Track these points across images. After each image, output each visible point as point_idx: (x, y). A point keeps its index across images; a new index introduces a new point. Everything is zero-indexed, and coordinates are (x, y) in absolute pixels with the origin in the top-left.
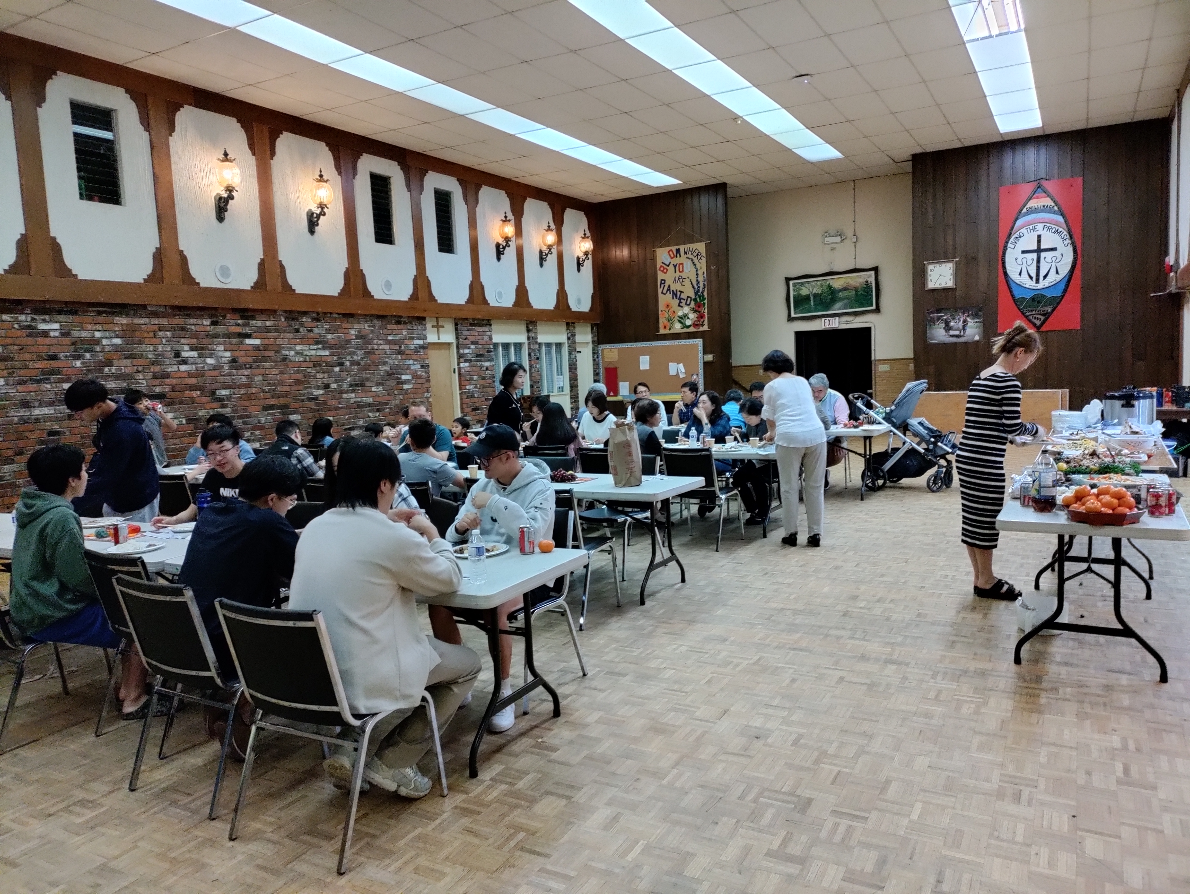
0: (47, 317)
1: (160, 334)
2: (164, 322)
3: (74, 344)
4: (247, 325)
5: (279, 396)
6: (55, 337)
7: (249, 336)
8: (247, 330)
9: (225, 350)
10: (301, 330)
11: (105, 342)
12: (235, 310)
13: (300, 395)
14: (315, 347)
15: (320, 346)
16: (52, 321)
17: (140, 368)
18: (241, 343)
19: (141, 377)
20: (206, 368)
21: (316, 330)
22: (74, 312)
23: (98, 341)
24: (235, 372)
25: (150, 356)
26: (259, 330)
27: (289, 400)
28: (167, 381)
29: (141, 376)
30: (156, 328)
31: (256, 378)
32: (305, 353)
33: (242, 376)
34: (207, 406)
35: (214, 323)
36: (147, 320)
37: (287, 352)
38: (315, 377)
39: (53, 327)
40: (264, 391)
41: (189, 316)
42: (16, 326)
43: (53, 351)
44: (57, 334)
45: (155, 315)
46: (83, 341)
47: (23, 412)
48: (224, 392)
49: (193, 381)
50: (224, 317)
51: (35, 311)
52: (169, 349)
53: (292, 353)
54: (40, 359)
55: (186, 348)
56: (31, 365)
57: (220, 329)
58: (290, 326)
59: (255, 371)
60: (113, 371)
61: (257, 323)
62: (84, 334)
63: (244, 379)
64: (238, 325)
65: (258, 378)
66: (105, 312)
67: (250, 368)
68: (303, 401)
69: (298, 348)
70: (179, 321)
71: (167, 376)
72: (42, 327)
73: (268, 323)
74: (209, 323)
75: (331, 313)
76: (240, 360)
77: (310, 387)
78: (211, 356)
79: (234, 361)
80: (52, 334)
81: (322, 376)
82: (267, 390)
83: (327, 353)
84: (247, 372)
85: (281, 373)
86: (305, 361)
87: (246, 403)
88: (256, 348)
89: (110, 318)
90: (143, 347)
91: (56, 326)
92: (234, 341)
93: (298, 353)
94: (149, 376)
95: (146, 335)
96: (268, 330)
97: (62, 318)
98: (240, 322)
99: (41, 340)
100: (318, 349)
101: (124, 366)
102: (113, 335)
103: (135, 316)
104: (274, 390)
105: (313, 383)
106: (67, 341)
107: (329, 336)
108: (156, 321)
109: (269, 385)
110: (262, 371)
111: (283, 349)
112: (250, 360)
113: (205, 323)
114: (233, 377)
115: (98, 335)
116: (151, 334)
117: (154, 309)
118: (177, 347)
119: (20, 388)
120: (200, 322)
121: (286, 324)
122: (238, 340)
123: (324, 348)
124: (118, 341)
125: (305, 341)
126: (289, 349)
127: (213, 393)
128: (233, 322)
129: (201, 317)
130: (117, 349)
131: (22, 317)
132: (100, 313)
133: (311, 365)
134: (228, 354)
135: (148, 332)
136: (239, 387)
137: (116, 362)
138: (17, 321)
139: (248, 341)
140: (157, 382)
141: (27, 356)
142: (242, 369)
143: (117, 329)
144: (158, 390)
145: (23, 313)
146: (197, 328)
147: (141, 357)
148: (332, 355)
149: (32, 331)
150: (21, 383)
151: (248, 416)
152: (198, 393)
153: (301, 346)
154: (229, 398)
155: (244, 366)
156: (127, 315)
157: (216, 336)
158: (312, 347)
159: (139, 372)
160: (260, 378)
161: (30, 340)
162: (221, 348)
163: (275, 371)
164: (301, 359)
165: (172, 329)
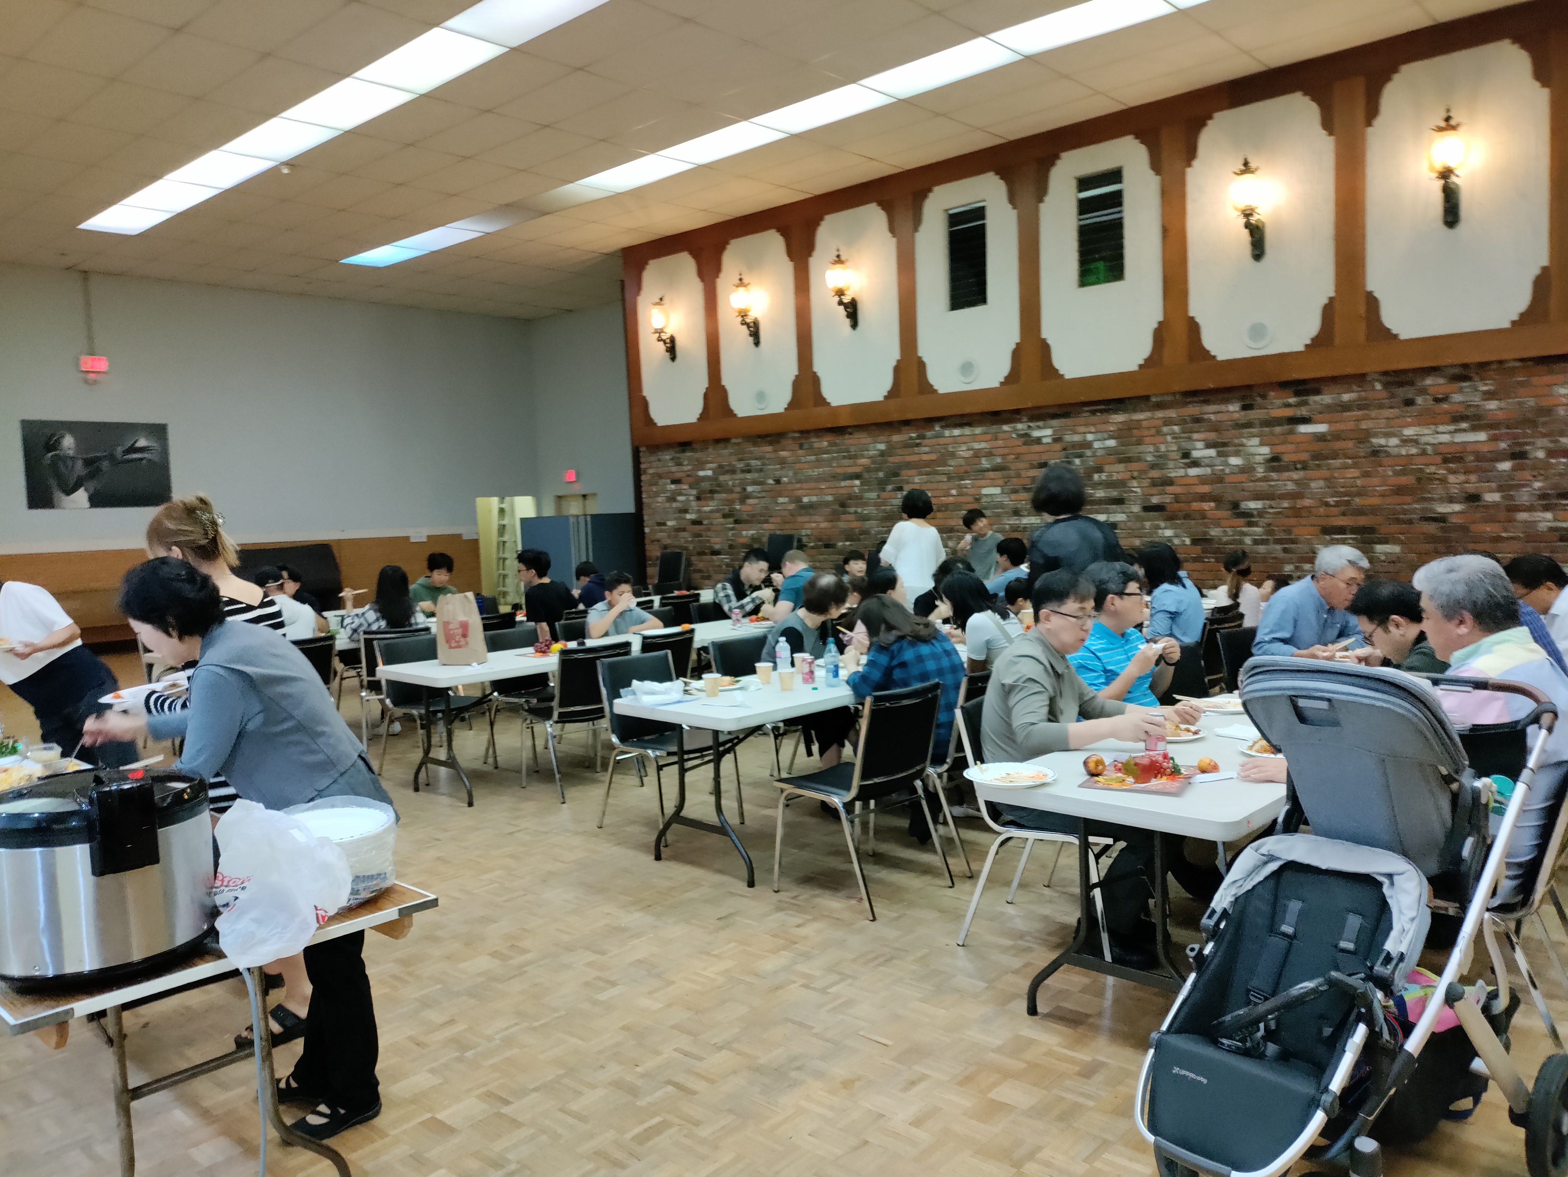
0: (1040, 423)
1: (1165, 429)
2: (1172, 413)
3: (1064, 449)
4: (1305, 403)
5: (1360, 512)
6: (1048, 443)
7: (1306, 420)
8: (1303, 412)
9: (1262, 444)
10: (1419, 400)
11: (1096, 445)
12: (1284, 385)
13: (1405, 512)
14: (1451, 428)
15: (1464, 425)
16: (1045, 427)
17: (1135, 474)
18: (1292, 432)
19: (1136, 485)
20: (1227, 471)
21: (1457, 398)
22: (1065, 415)
23: (1088, 445)
24: (1274, 475)
25: (1148, 459)
26: (1330, 409)
27: (1379, 519)
28: (1169, 489)
29: (1135, 483)
30: (1159, 422)
31: (1313, 485)
32: (1424, 440)
33: (1287, 482)
34: (1223, 523)
35: (1245, 408)
36: (1148, 414)
37: (1382, 441)
38: (1443, 481)
39: (1045, 433)
40: (1327, 504)
41: (1207, 402)
42: (1014, 436)
43: (1044, 458)
44: (1049, 440)
45: (1160, 406)
46: (1074, 445)
47: (1014, 521)
48: (1253, 505)
49: (1206, 489)
50: (1264, 397)
51: (1032, 419)
52: (1175, 448)
53: (1394, 441)
54: (1033, 467)
55: (1200, 445)
56: (1024, 473)
57: (1254, 415)
58: (1393, 396)
59: (1310, 473)
60: (1104, 478)
61: (1326, 399)
62: (1077, 438)
63: (1290, 486)
64: (1289, 405)
65: (1317, 485)
66: (1101, 411)
67: (1304, 468)
68: (1410, 522)
69: (1409, 432)
70: (1193, 410)
71: (1170, 482)
72: (1036, 434)
73: (1346, 397)
74: (1237, 409)
75: (1501, 362)
76: (1286, 458)
77: (1432, 499)
78: (1237, 454)
79: (1275, 459)
80: (1045, 440)
81: (1462, 478)
82: (1332, 503)
83: (1482, 436)
84: (1295, 475)
85: (1366, 475)
86: (1424, 453)
87: (1292, 521)
88: (1320, 438)
89: (1105, 416)
90: (1141, 448)
91: (1049, 432)
92: (1278, 429)
93: (1406, 441)
94: (1146, 483)
95: (1146, 433)
96: (1346, 407)
97: (1055, 422)
98: (1292, 400)
99: (1036, 448)
100: (1457, 431)
101: (1117, 471)
102: (1106, 435)
103: (1135, 411)
104: (1348, 503)
105: (1438, 490)
106: (1058, 446)
107: (1492, 405)
108: (1160, 414)
109: (1336, 494)
110: (1325, 473)
111: (1376, 435)
112: (1305, 456)
113: (1231, 408)
114: (1272, 483)
115: (1090, 437)
116: (1153, 431)
117: (1159, 399)
118: (1186, 445)
119: (1013, 496)
120: (1223, 407)
121: (1384, 394)
122: (1286, 427)
123: (1474, 429)
124: (1112, 443)
125: (1429, 418)
126: (1387, 435)
127: (1235, 505)
128: (1278, 402)
129: (1226, 401)
130: (1110, 451)
131: (1020, 426)
132: (1094, 413)
133: (1439, 459)
134: (1265, 450)
135: (1148, 428)
136: (1283, 497)
137: (1107, 468)
138: (1015, 430)
139: (1303, 429)
140: (1154, 490)
141: (1021, 465)
142: (1288, 470)
143: (1112, 429)
144: (1155, 500)
145: (1021, 422)
146: (1220, 417)
147: (1139, 459)
148: (1494, 439)
149: (1026, 438)
150: (1015, 491)
151: (1293, 541)
152: (1212, 504)
153: (1417, 429)
154: (1261, 513)
155: (1293, 466)
156: (1125, 411)
157: (1249, 425)
158: (1441, 428)
159: (1134, 478)
160: (1321, 483)
161: (1024, 449)
162: (1256, 441)
163: (1354, 473)
164: (1414, 451)
165: (1182, 422)
